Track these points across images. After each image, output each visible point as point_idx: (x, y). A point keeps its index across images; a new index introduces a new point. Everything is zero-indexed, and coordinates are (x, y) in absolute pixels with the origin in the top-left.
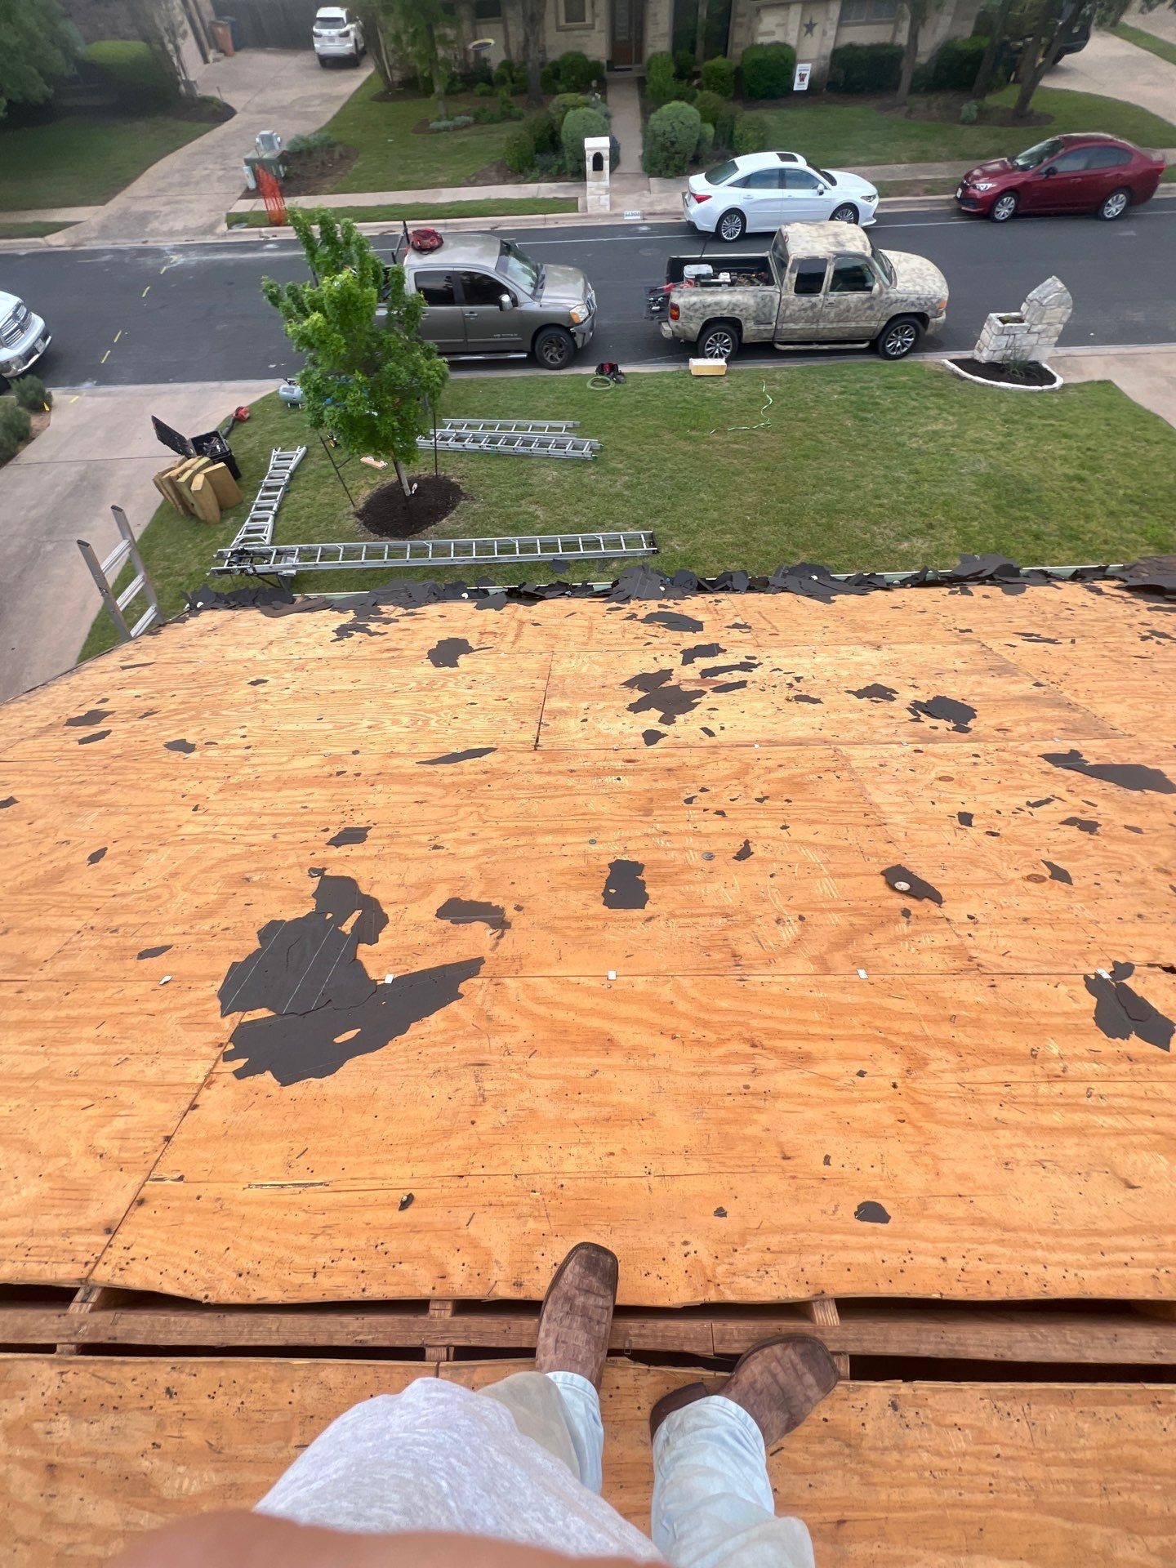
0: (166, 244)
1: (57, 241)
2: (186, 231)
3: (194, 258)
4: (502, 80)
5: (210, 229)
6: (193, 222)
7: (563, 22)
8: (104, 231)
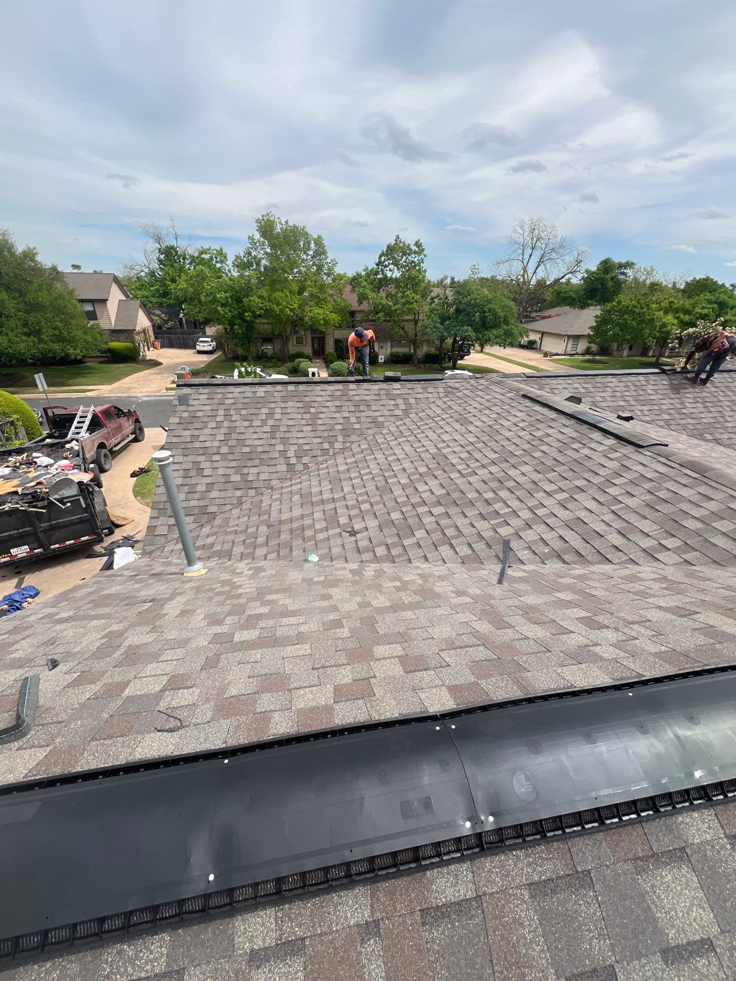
0: (139, 395)
1: (88, 394)
2: (147, 392)
3: (153, 398)
4: (272, 358)
5: (159, 391)
6: (149, 389)
7: (295, 344)
8: (111, 391)
